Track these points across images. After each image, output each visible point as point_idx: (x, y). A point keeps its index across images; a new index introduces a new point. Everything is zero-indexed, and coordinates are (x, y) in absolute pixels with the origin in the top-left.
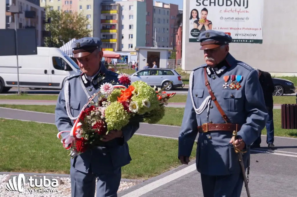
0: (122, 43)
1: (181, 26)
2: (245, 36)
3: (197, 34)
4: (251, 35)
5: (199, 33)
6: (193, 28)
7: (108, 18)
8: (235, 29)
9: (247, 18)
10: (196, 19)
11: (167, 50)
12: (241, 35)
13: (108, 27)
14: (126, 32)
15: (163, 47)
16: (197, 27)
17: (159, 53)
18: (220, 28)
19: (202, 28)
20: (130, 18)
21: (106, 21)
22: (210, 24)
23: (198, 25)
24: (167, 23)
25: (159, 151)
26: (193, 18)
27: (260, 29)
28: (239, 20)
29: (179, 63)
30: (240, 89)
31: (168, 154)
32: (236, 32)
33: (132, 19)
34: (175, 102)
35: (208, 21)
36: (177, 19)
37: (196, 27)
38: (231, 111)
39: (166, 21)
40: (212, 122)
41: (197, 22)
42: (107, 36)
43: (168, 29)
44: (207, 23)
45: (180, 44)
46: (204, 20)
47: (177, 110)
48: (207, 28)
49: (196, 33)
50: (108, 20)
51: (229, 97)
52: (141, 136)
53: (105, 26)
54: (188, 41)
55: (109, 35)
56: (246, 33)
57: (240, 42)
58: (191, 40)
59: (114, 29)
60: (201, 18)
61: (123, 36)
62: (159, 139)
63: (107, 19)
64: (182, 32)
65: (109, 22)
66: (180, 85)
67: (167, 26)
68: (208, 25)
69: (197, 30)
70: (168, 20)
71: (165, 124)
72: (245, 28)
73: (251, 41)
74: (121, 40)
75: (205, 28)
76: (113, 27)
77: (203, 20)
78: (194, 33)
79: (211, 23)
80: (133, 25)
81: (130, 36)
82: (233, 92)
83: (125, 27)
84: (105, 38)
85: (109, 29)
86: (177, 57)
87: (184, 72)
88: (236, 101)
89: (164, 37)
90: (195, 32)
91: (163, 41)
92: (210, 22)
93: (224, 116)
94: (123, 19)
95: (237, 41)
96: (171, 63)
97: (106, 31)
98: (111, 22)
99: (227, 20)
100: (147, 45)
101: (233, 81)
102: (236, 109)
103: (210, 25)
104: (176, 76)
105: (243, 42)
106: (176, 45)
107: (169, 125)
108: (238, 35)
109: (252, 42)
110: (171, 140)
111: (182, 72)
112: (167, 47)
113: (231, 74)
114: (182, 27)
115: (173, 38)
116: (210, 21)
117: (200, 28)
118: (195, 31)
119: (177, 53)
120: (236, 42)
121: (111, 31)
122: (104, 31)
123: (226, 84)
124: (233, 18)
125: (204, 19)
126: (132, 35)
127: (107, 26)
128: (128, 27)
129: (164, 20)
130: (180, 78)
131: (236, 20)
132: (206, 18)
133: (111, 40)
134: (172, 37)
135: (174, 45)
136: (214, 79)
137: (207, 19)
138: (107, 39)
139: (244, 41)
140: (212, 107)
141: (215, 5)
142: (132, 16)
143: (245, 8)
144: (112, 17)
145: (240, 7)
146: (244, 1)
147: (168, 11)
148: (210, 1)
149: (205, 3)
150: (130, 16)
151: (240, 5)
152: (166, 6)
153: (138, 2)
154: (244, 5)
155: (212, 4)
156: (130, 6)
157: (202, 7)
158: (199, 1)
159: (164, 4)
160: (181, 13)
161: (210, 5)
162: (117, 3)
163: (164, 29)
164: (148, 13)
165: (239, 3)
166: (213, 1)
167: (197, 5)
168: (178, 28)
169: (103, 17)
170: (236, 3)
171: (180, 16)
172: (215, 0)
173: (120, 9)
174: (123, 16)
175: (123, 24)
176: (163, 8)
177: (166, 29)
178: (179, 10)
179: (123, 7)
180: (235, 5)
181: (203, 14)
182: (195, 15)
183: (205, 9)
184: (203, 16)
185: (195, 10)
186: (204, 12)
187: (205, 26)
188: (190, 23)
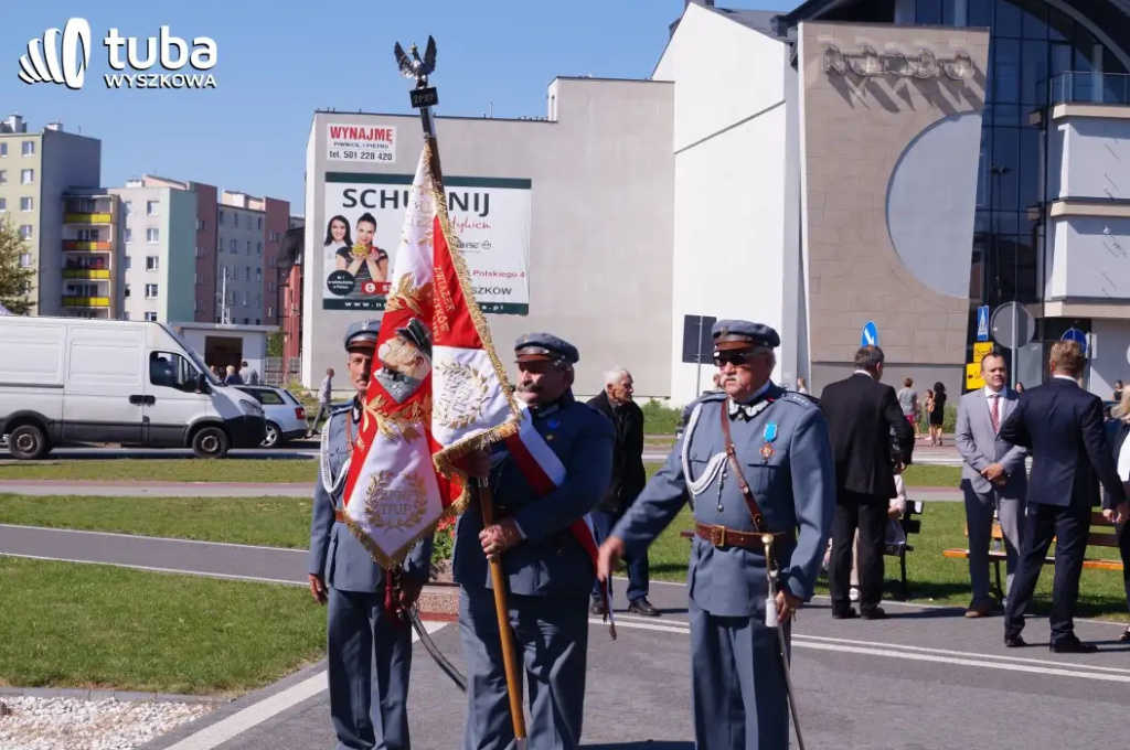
0: (127, 309)
1: (298, 261)
2: (479, 293)
4: (497, 291)
5: (351, 283)
6: (334, 270)
7: (84, 238)
9: (487, 245)
10: (343, 244)
11: (264, 332)
13: (83, 263)
14: (136, 277)
15: (247, 322)
16: (347, 267)
17: (239, 341)
19: (360, 271)
20: (149, 239)
21: (79, 245)
22: (382, 258)
23: (350, 261)
24: (259, 252)
25: (266, 617)
26: (333, 242)
27: (523, 275)
28: (465, 249)
29: (294, 369)
31: (292, 625)
33: (157, 240)
34: (292, 481)
35: (377, 249)
36: (288, 243)
37: (343, 268)
39: (254, 248)
41: (344, 253)
42: (80, 289)
43: (259, 271)
44: (374, 256)
45: (297, 313)
46: (365, 248)
47: (301, 504)
48: (372, 268)
49: (344, 282)
50: (85, 244)
52: (208, 578)
53: (74, 259)
54: (321, 305)
55: (87, 287)
56: (482, 286)
58: (329, 304)
59: (102, 268)
60: (357, 242)
61: (129, 288)
62: (262, 585)
63: (80, 240)
64: (302, 280)
65: (88, 249)
66: (302, 433)
67: (257, 261)
68: (377, 262)
69: (345, 275)
70: (259, 245)
71: (270, 545)
72: (480, 270)
73: (495, 308)
74: (124, 299)
75: (368, 271)
76: (98, 261)
77: (363, 246)
78: (336, 285)
79: (386, 257)
80: (157, 258)
81: (150, 288)
83: (133, 262)
84: (74, 293)
85: (88, 268)
86: (288, 350)
87: (309, 395)
89: (247, 295)
90: (341, 280)
91: (244, 303)
92: (383, 254)
94: (130, 238)
96: (272, 369)
97: (78, 273)
98: (94, 247)
100: (200, 316)
103: (382, 263)
104: (290, 406)
106: (283, 317)
107: (282, 545)
109: (499, 312)
110: (294, 589)
111: (303, 393)
112: (258, 323)
114: (302, 266)
115: (275, 295)
116: (382, 251)
117: (353, 269)
118: (339, 277)
119: (286, 339)
121: (92, 273)
122: (72, 273)
125: (366, 245)
126: (155, 286)
127: (80, 259)
128: (144, 263)
129: (249, 243)
130: (302, 413)
132: (371, 243)
133: (93, 301)
134: (272, 292)
135: (279, 318)
137: (375, 244)
138: (79, 296)
141: (396, 206)
142: (156, 231)
143: (481, 215)
144: (94, 234)
145: (465, 212)
146: (477, 196)
147: (260, 220)
148: (383, 193)
149: (369, 199)
150: (150, 232)
151: (465, 208)
152: (254, 205)
153: (173, 191)
154: (476, 208)
155: (389, 204)
156: (149, 203)
157: (360, 210)
158: (350, 194)
159: (247, 198)
160: (298, 225)
161: (383, 206)
162: (110, 192)
163: (248, 269)
164: (203, 224)
165: (463, 202)
166: (390, 194)
167: (345, 205)
168: (290, 270)
169: (68, 233)
170: (455, 202)
171: (296, 235)
172: (396, 193)
173: (121, 211)
174: (128, 232)
175: (128, 254)
176: (246, 209)
177: (254, 269)
178: (292, 214)
179: (129, 206)
180: (451, 208)
181: (362, 230)
182: (339, 231)
183: (368, 218)
184: (364, 234)
185: (340, 218)
186: (367, 226)
187: (369, 263)
188: (326, 255)
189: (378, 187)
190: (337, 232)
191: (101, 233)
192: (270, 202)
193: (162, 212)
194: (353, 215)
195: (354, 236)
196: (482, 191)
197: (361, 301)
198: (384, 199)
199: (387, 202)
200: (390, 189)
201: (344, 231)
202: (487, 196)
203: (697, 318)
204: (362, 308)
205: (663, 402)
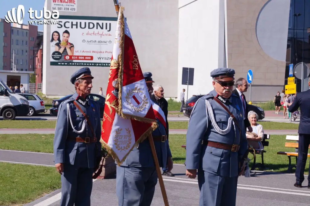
1: (41, 48)
2: (107, 59)
3: (59, 57)
5: (61, 56)
6: (54, 51)
8: (97, 52)
9: (110, 42)
10: (58, 42)
11: (28, 74)
12: (104, 58)
15: (22, 70)
16: (59, 50)
17: (20, 77)
18: (82, 52)
19: (64, 51)
22: (72, 47)
23: (60, 48)
24: (26, 44)
25: (30, 177)
26: (54, 41)
28: (102, 43)
29: (39, 88)
31: (40, 180)
32: (99, 55)
34: (39, 128)
35: (70, 43)
36: (37, 42)
37: (57, 50)
39: (25, 43)
41: (58, 45)
43: (26, 51)
44: (69, 46)
45: (41, 67)
46: (66, 43)
47: (43, 136)
48: (68, 50)
49: (58, 56)
54: (49, 64)
56: (108, 57)
57: (103, 66)
58: (52, 64)
60: (63, 41)
62: (28, 166)
64: (42, 55)
66: (43, 111)
67: (26, 48)
68: (70, 48)
69: (58, 53)
71: (32, 151)
72: (108, 51)
75: (67, 52)
77: (65, 42)
78: (55, 56)
79: (73, 46)
86: (37, 80)
87: (45, 97)
89: (22, 60)
90: (57, 55)
91: (21, 63)
92: (72, 45)
95: (100, 65)
96: (31, 87)
99: (90, 43)
100: (5, 68)
103: (72, 48)
104: (38, 101)
105: (106, 66)
106: (35, 68)
107: (36, 151)
108: (100, 59)
110: (40, 167)
111: (43, 96)
112: (26, 70)
114: (42, 50)
115: (33, 60)
116: (72, 44)
117: (61, 51)
118: (56, 54)
119: (36, 76)
120: (99, 66)
124: (95, 41)
125: (66, 42)
129: (23, 41)
130: (43, 103)
131: (99, 43)
132: (68, 41)
134: (31, 59)
135: (34, 69)
137: (69, 42)
139: (107, 65)
141: (77, 27)
143: (108, 31)
145: (102, 30)
146: (106, 24)
147: (27, 32)
148: (72, 23)
149: (67, 25)
151: (102, 28)
152: (24, 27)
154: (106, 28)
155: (74, 27)
157: (64, 29)
158: (60, 23)
159: (22, 25)
160: (41, 34)
161: (72, 27)
163: (22, 51)
164: (6, 34)
165: (101, 26)
166: (74, 23)
167: (58, 27)
168: (38, 51)
170: (99, 26)
171: (40, 38)
172: (77, 23)
176: (22, 29)
177: (24, 51)
178: (39, 31)
180: (97, 28)
181: (64, 37)
182: (56, 37)
183: (66, 32)
184: (65, 38)
185: (56, 32)
186: (66, 35)
187: (67, 49)
188: (51, 46)
189: (70, 21)
190: (55, 37)
192: (30, 26)
194: (61, 31)
195: (61, 39)
196: (108, 22)
197: (64, 63)
198: (72, 25)
199: (73, 26)
200: (75, 21)
201: (58, 37)
202: (110, 24)
203: (187, 68)
204: (64, 65)
205: (174, 99)
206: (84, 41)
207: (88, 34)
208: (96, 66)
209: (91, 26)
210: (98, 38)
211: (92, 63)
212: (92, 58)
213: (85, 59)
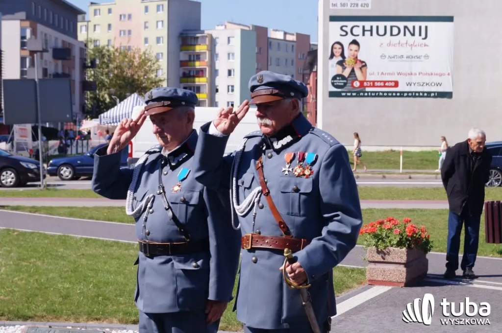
0: (216, 100)
1: (314, 70)
2: (422, 85)
3: (342, 84)
4: (433, 84)
5: (345, 81)
6: (335, 74)
7: (192, 59)
8: (406, 74)
9: (427, 56)
10: (340, 59)
12: (416, 84)
13: (192, 74)
14: (222, 81)
16: (343, 72)
18: (380, 73)
19: (350, 74)
20: (229, 58)
21: (189, 63)
22: (363, 66)
23: (344, 68)
24: (292, 65)
26: (334, 57)
27: (449, 74)
28: (413, 59)
30: (311, 176)
32: (408, 79)
33: (233, 59)
35: (360, 61)
36: (309, 59)
37: (340, 73)
38: (292, 214)
39: (290, 62)
40: (260, 233)
41: (341, 63)
44: (359, 65)
45: (314, 101)
46: (353, 61)
48: (358, 73)
49: (341, 81)
50: (192, 63)
51: (290, 189)
53: (187, 72)
54: (328, 95)
55: (194, 87)
56: (424, 82)
57: (415, 96)
58: (332, 94)
59: (203, 77)
60: (349, 57)
61: (218, 88)
63: (190, 60)
64: (317, 80)
65: (194, 66)
67: (292, 69)
68: (361, 69)
70: (292, 61)
72: (423, 72)
73: (432, 95)
74: (215, 94)
75: (355, 74)
76: (200, 73)
77: (352, 59)
78: (336, 83)
79: (366, 65)
80: (234, 70)
81: (230, 87)
82: (298, 182)
83: (220, 73)
85: (194, 77)
88: (303, 197)
90: (339, 80)
92: (364, 64)
93: (281, 223)
94: (218, 59)
95: (410, 94)
97: (189, 79)
98: (198, 65)
99: (393, 59)
101: (300, 162)
102: (302, 213)
103: (363, 69)
105: (419, 96)
106: (307, 103)
108: (410, 85)
109: (435, 97)
113: (298, 149)
114: (316, 72)
116: (363, 62)
117: (346, 73)
118: (338, 78)
119: (308, 115)
120: (408, 96)
121: (197, 79)
122: (185, 79)
123: (288, 166)
124: (402, 56)
125: (354, 59)
126: (233, 86)
127: (190, 71)
128: (226, 73)
129: (286, 60)
131: (408, 59)
132: (357, 57)
135: (304, 103)
136: (270, 157)
137: (359, 58)
139: (421, 94)
140: (262, 208)
141: (371, 35)
142: (233, 54)
143: (423, 39)
144: (198, 57)
145: (413, 37)
146: (420, 27)
147: (293, 46)
148: (364, 27)
149: (355, 31)
150: (230, 55)
151: (413, 35)
152: (289, 38)
153: (243, 31)
154: (420, 35)
155: (368, 34)
156: (229, 38)
157: (350, 38)
158: (344, 28)
159: (285, 34)
160: (315, 48)
161: (364, 35)
162: (206, 32)
164: (260, 49)
165: (407, 30)
166: (368, 28)
167: (341, 35)
168: (310, 75)
169: (184, 57)
171: (313, 54)
172: (372, 27)
173: (213, 43)
174: (217, 55)
175: (217, 68)
176: (285, 40)
178: (311, 43)
179: (217, 40)
180: (405, 35)
181: (351, 50)
182: (338, 51)
183: (355, 42)
184: (352, 52)
185: (338, 43)
186: (354, 47)
187: (355, 69)
188: (330, 66)
189: (361, 24)
190: (337, 52)
191: (201, 57)
192: (299, 36)
193: (237, 43)
194: (346, 41)
196: (423, 24)
197: (352, 92)
198: (364, 31)
199: (366, 33)
200: (368, 25)
201: (340, 51)
202: (426, 27)
204: (352, 96)
206: (383, 56)
207: (389, 44)
208: (403, 96)
209: (395, 31)
210: (405, 51)
211: (396, 92)
212: (396, 84)
213: (385, 86)
